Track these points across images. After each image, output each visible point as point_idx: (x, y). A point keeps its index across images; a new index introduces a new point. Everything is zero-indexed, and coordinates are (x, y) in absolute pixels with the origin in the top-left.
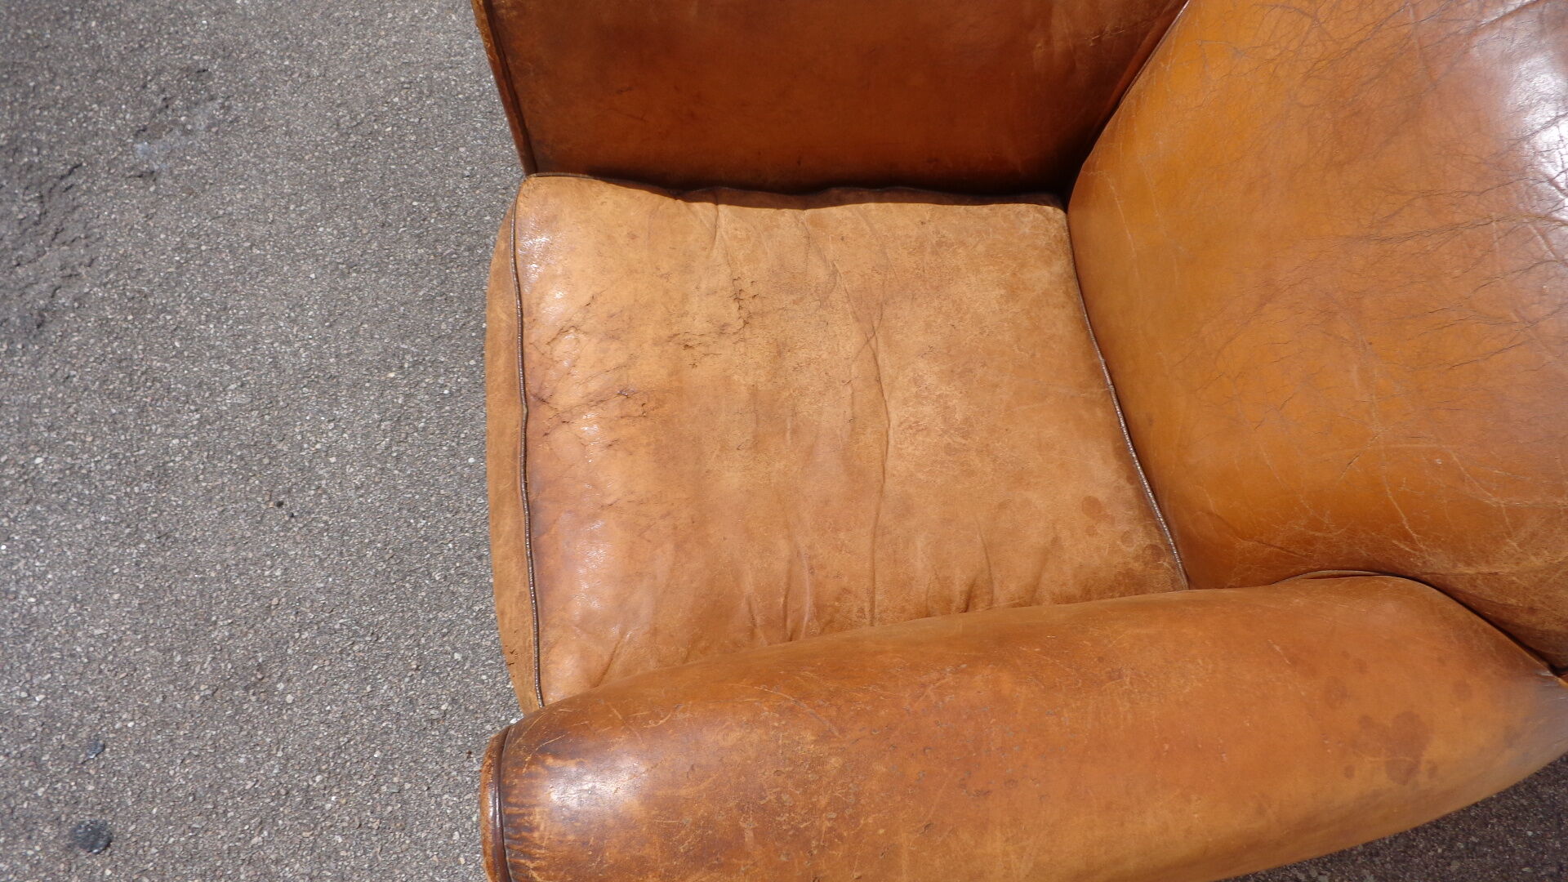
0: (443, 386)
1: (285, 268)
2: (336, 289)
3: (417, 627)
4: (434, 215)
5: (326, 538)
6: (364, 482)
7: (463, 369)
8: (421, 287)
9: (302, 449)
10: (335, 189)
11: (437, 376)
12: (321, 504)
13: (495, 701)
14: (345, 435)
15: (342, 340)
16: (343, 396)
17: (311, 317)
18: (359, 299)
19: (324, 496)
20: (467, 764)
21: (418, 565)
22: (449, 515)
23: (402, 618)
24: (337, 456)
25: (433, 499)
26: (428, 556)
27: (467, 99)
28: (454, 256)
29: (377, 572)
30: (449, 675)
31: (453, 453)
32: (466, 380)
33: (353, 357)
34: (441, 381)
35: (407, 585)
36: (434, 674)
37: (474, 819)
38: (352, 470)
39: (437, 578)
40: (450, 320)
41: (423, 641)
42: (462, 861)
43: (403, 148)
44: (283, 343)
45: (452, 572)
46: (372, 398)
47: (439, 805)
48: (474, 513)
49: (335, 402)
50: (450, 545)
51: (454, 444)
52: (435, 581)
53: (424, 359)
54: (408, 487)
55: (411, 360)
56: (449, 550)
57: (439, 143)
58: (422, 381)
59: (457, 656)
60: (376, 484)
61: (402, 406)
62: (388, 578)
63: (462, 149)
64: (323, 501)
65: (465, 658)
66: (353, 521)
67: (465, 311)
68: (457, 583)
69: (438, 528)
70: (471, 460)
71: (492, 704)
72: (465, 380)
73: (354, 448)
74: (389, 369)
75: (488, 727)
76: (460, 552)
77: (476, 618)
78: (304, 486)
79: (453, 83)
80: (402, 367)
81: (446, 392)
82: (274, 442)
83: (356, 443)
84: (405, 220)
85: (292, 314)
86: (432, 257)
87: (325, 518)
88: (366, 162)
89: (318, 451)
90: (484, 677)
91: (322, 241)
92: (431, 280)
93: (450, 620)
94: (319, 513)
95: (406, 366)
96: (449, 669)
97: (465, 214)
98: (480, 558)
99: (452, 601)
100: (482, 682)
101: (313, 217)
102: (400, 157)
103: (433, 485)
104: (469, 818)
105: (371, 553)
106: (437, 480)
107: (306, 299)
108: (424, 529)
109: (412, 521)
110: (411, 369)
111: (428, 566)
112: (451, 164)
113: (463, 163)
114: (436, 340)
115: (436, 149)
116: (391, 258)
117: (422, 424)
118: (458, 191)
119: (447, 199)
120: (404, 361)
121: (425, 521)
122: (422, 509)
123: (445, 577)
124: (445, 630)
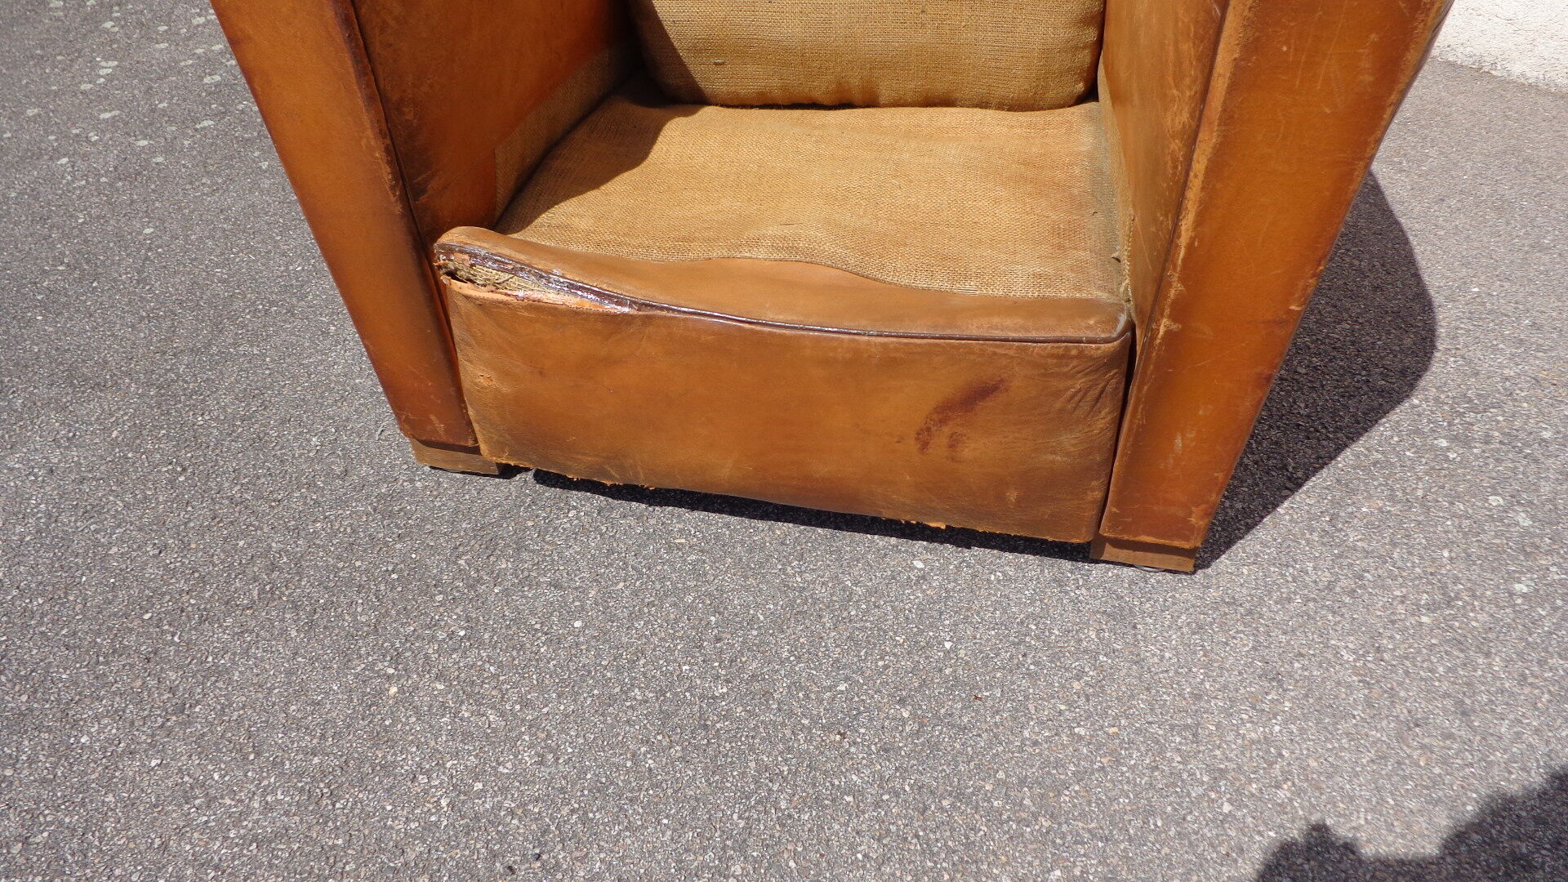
0: (451, 635)
1: (110, 798)
2: (203, 735)
3: (783, 724)
4: (185, 598)
5: (598, 816)
6: (536, 753)
7: (441, 609)
8: (284, 631)
9: (436, 825)
10: (31, 710)
11: (433, 638)
12: (539, 813)
13: (917, 659)
14: (448, 765)
15: (293, 742)
16: (384, 757)
17: (222, 777)
18: (243, 708)
19: (530, 807)
20: (989, 703)
21: (696, 708)
22: (642, 661)
23: (763, 740)
24: (476, 779)
25: (609, 675)
26: (688, 694)
27: (39, 531)
28: (268, 588)
29: (683, 759)
30: (863, 700)
31: (555, 642)
32: (460, 608)
33: (330, 733)
34: (441, 635)
35: (718, 726)
36: (856, 717)
37: (1063, 707)
38: (509, 765)
39: (725, 690)
40: (359, 610)
41: (806, 722)
42: (1112, 730)
43: (43, 615)
44: (237, 824)
45: (723, 672)
46: (413, 719)
47: (1035, 743)
48: (653, 634)
49: (387, 768)
50: (685, 668)
51: (543, 639)
52: (728, 694)
53: (396, 650)
54: (575, 700)
55: (386, 664)
56: (691, 670)
57: (78, 574)
58: (427, 657)
60: (549, 736)
62: (696, 747)
63: (115, 549)
64: (536, 810)
65: (847, 679)
66: (589, 776)
67: (359, 592)
68: (741, 669)
69: (654, 677)
70: (578, 624)
71: (918, 662)
72: (458, 611)
73: (476, 756)
74: (382, 692)
75: (948, 671)
76: (701, 659)
77: (799, 658)
78: (498, 832)
80: (389, 677)
81: (462, 633)
82: (399, 863)
83: (469, 752)
84: (163, 632)
85: (197, 802)
86: (249, 612)
87: (565, 811)
88: (22, 663)
89: (451, 805)
90: (881, 663)
91: (107, 740)
92: (283, 620)
93: (789, 687)
94: (552, 819)
95: (391, 671)
96: (856, 699)
97: (214, 565)
98: (719, 640)
99: (764, 679)
100: (886, 667)
101: (52, 746)
102: (53, 622)
103: (589, 672)
104: (1061, 713)
105: (650, 761)
106: (584, 666)
107: (186, 778)
108: (647, 693)
109: (628, 704)
110: (400, 667)
111: (702, 697)
112: (124, 566)
113: (134, 554)
114: (377, 631)
115: (84, 579)
116: (210, 659)
117: (492, 668)
118: (172, 566)
119: (173, 581)
120: (382, 673)
121: (637, 690)
122: (617, 690)
123: (728, 681)
124: (800, 695)
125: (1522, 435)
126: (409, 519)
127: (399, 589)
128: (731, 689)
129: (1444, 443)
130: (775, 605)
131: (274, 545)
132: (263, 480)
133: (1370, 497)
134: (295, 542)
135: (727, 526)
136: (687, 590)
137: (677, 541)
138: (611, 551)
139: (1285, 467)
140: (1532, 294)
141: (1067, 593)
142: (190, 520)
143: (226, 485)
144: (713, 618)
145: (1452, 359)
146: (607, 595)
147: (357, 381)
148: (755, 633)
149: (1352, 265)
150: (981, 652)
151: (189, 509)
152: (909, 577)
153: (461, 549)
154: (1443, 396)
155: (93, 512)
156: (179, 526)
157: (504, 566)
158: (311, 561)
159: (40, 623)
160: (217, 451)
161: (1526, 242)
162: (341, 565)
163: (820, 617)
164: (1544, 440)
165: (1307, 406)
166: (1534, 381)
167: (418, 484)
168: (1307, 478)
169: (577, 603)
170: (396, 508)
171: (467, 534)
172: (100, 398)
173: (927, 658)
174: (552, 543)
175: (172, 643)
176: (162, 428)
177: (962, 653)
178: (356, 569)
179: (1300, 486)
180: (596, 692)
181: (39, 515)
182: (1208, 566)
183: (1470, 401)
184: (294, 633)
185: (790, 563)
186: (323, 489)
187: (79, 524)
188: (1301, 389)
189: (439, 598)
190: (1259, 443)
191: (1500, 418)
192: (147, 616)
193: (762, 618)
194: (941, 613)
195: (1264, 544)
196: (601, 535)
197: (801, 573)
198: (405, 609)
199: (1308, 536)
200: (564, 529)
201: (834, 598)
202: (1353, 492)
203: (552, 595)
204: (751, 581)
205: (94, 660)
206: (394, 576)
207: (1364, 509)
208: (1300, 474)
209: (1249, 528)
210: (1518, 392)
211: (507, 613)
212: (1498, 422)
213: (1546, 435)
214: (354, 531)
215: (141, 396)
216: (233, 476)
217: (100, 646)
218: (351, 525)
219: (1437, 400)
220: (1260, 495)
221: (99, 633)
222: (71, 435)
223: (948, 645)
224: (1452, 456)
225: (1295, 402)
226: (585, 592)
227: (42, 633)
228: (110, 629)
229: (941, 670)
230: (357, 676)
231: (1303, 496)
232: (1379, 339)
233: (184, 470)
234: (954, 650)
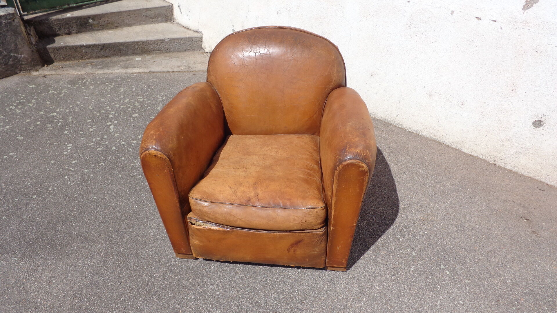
0: (191, 298)
4: (129, 294)
7: (188, 292)
8: (154, 300)
11: (187, 299)
13: (290, 295)
20: (305, 303)
21: (246, 310)
22: (233, 300)
25: (226, 304)
28: (148, 290)
31: (214, 297)
36: (278, 309)
37: (320, 303)
39: (251, 305)
40: (169, 294)
41: (268, 311)
42: (330, 307)
43: (97, 301)
45: (250, 301)
47: (315, 311)
48: (235, 294)
50: (242, 301)
51: (211, 297)
52: (252, 306)
53: (179, 302)
54: (220, 310)
57: (103, 290)
58: (186, 303)
59: (275, 302)
61: (193, 309)
63: (110, 284)
65: (276, 301)
67: (168, 289)
68: (254, 300)
69: (236, 303)
70: (218, 293)
71: (291, 296)
72: (191, 292)
75: (297, 297)
76: (245, 299)
77: (266, 297)
79: (81, 284)
80: (179, 308)
81: (193, 297)
84: (126, 302)
86: (145, 296)
90: (283, 297)
92: (153, 297)
93: (264, 303)
95: (179, 307)
97: (134, 286)
98: (249, 294)
99: (259, 302)
100: (284, 297)
102: (100, 302)
103: (222, 304)
104: (320, 304)
106: (221, 302)
108: (235, 307)
109: (231, 310)
110: (181, 306)
111: (247, 307)
112: (113, 288)
113: (115, 284)
114: (174, 298)
115: (104, 291)
116: (138, 308)
117: (201, 305)
118: (124, 287)
119: (125, 290)
120: (177, 307)
121: (233, 307)
122: (229, 307)
123: (251, 303)
124: (267, 305)
125: (416, 234)
126: (176, 271)
127: (177, 288)
128: (252, 305)
129: (399, 237)
130: (260, 285)
131: (146, 280)
132: (140, 264)
133: (383, 251)
134: (152, 279)
135: (248, 267)
136: (241, 283)
137: (237, 272)
138: (223, 276)
139: (366, 245)
140: (421, 197)
141: (321, 278)
142: (126, 275)
143: (132, 266)
144: (247, 289)
145: (403, 215)
146: (223, 286)
147: (157, 237)
148: (256, 292)
149: (383, 192)
150: (303, 292)
151: (125, 272)
152: (288, 277)
153: (189, 278)
154: (400, 225)
155: (102, 275)
156: (123, 277)
157: (200, 281)
158: (156, 283)
159: (97, 303)
160: (128, 257)
161: (422, 183)
162: (163, 283)
163: (270, 287)
164: (420, 235)
165: (371, 229)
166: (419, 220)
167: (177, 262)
168: (371, 247)
169: (217, 288)
170: (173, 269)
171: (190, 274)
172: (95, 245)
173: (292, 294)
174: (210, 275)
175: (129, 305)
176: (113, 252)
177: (300, 293)
178: (167, 284)
179: (369, 249)
180: (224, 308)
181: (89, 277)
182: (350, 269)
183: (406, 226)
184: (156, 300)
185: (262, 275)
186: (155, 265)
187: (99, 278)
188: (370, 225)
189: (187, 289)
190: (361, 239)
191: (412, 230)
192: (122, 299)
193: (257, 288)
194: (295, 284)
195: (361, 263)
196: (220, 272)
197: (265, 277)
198: (180, 292)
199: (370, 261)
200: (212, 271)
201: (272, 283)
202: (380, 250)
203: (211, 287)
204: (254, 280)
205: (112, 310)
206: (176, 285)
207: (382, 254)
208: (369, 246)
209: (358, 259)
210: (416, 223)
211: (202, 292)
212: (411, 231)
213: (421, 233)
214: (164, 275)
215: (106, 244)
216: (133, 263)
217: (113, 307)
218: (163, 274)
219: (399, 226)
220: (361, 252)
221: (111, 304)
222: (91, 255)
223: (297, 291)
224: (401, 239)
225: (369, 229)
226: (219, 285)
227: (98, 305)
228: (114, 303)
229: (295, 297)
230: (172, 309)
231: (370, 251)
232: (388, 211)
233: (121, 263)
234: (298, 292)
